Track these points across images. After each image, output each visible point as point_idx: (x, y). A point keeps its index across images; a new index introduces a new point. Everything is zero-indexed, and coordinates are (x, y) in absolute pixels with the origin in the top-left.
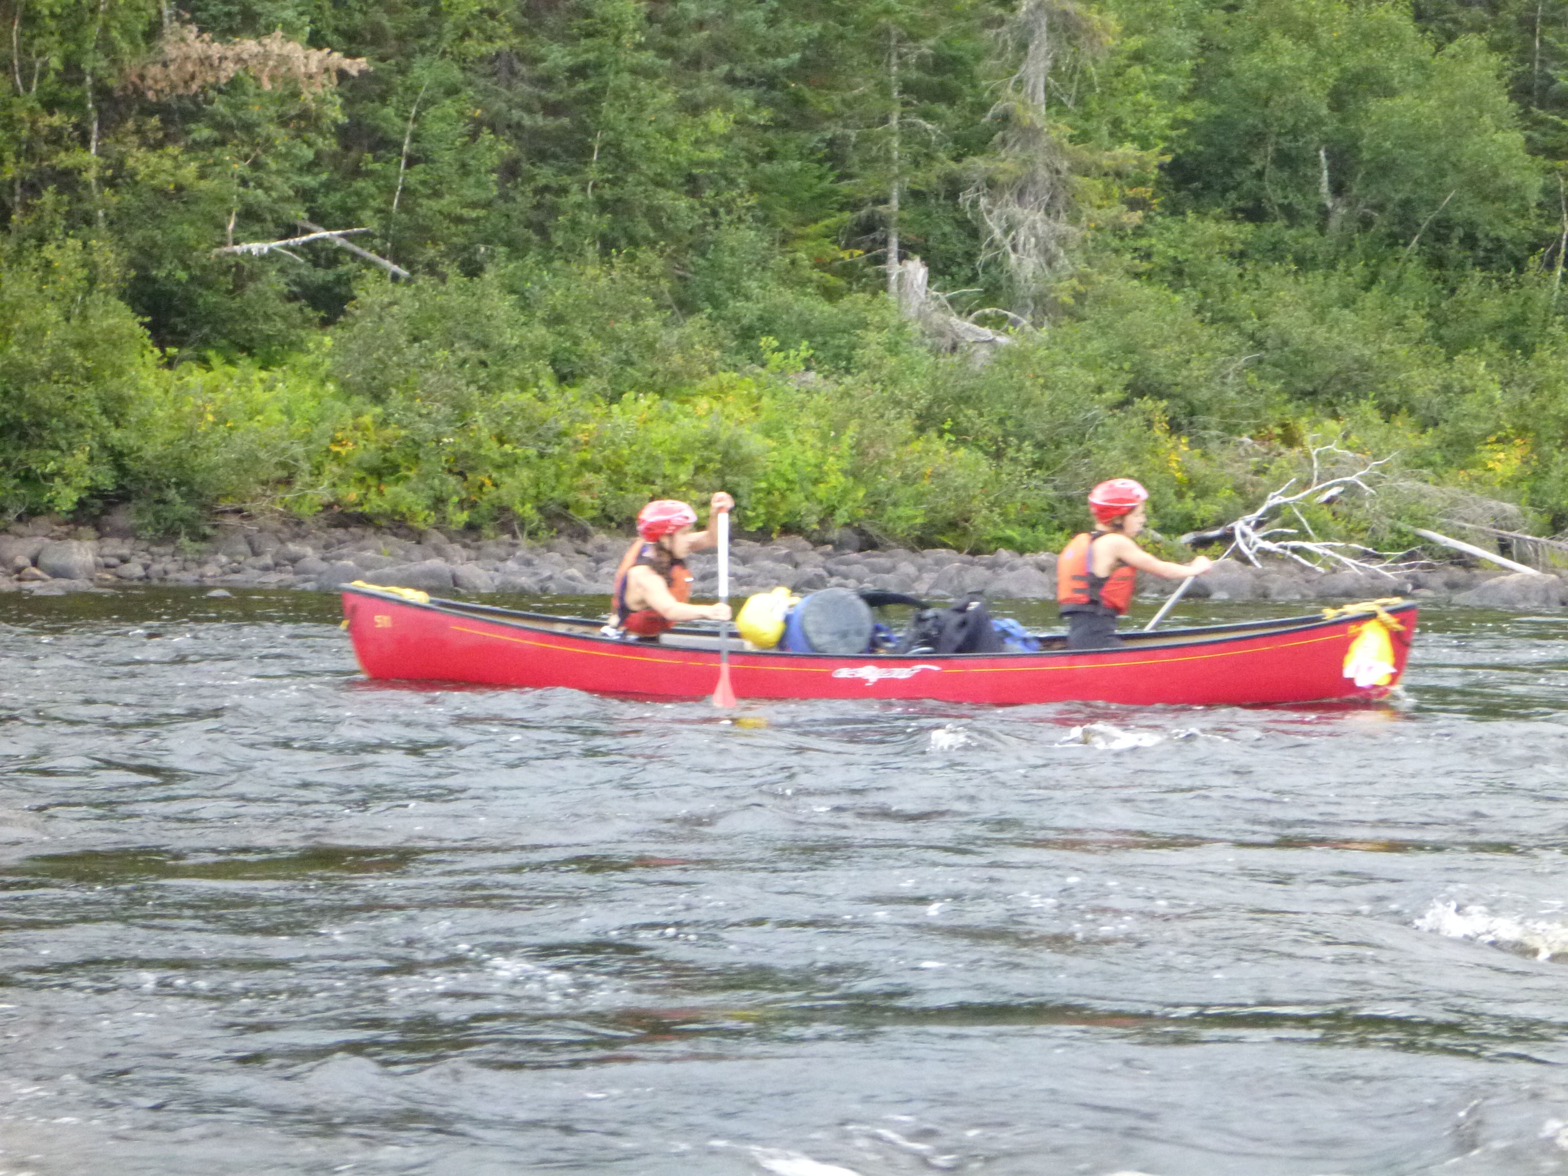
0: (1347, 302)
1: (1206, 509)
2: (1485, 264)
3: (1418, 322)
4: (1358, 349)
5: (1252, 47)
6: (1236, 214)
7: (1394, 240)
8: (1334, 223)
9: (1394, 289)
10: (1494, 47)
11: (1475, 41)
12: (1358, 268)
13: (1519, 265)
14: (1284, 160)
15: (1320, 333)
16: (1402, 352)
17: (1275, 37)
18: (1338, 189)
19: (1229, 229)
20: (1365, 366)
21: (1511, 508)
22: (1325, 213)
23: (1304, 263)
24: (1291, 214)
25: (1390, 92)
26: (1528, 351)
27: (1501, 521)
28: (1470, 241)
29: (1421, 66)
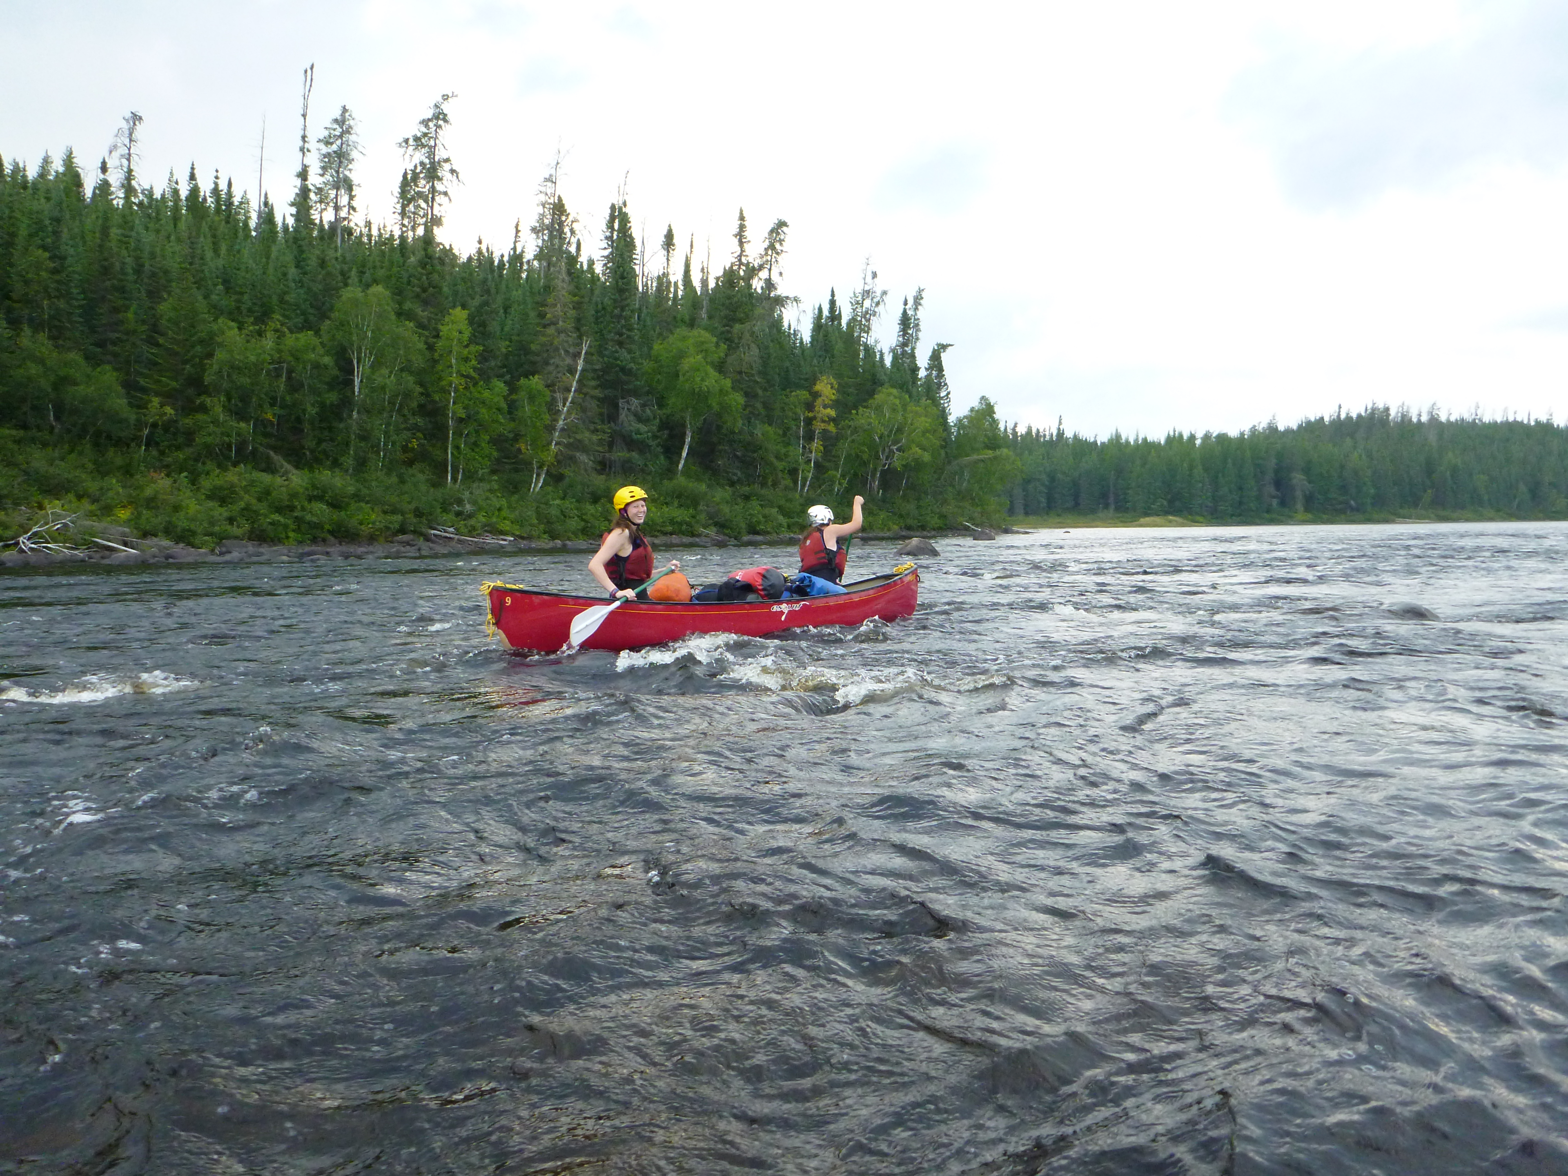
0: (62, 459)
1: (9, 533)
2: (115, 446)
3: (90, 466)
4: (66, 475)
5: (20, 366)
6: (16, 427)
7: (81, 437)
8: (56, 431)
9: (81, 453)
10: (116, 369)
11: (108, 367)
12: (66, 446)
13: (128, 446)
14: (34, 408)
15: (51, 470)
16: (84, 476)
17: (29, 363)
18: (57, 418)
19: (14, 432)
20: (69, 481)
21: (127, 530)
22: (52, 428)
23: (45, 445)
24: (39, 428)
25: (75, 383)
26: (132, 475)
27: (124, 535)
28: (109, 437)
29: (88, 376)
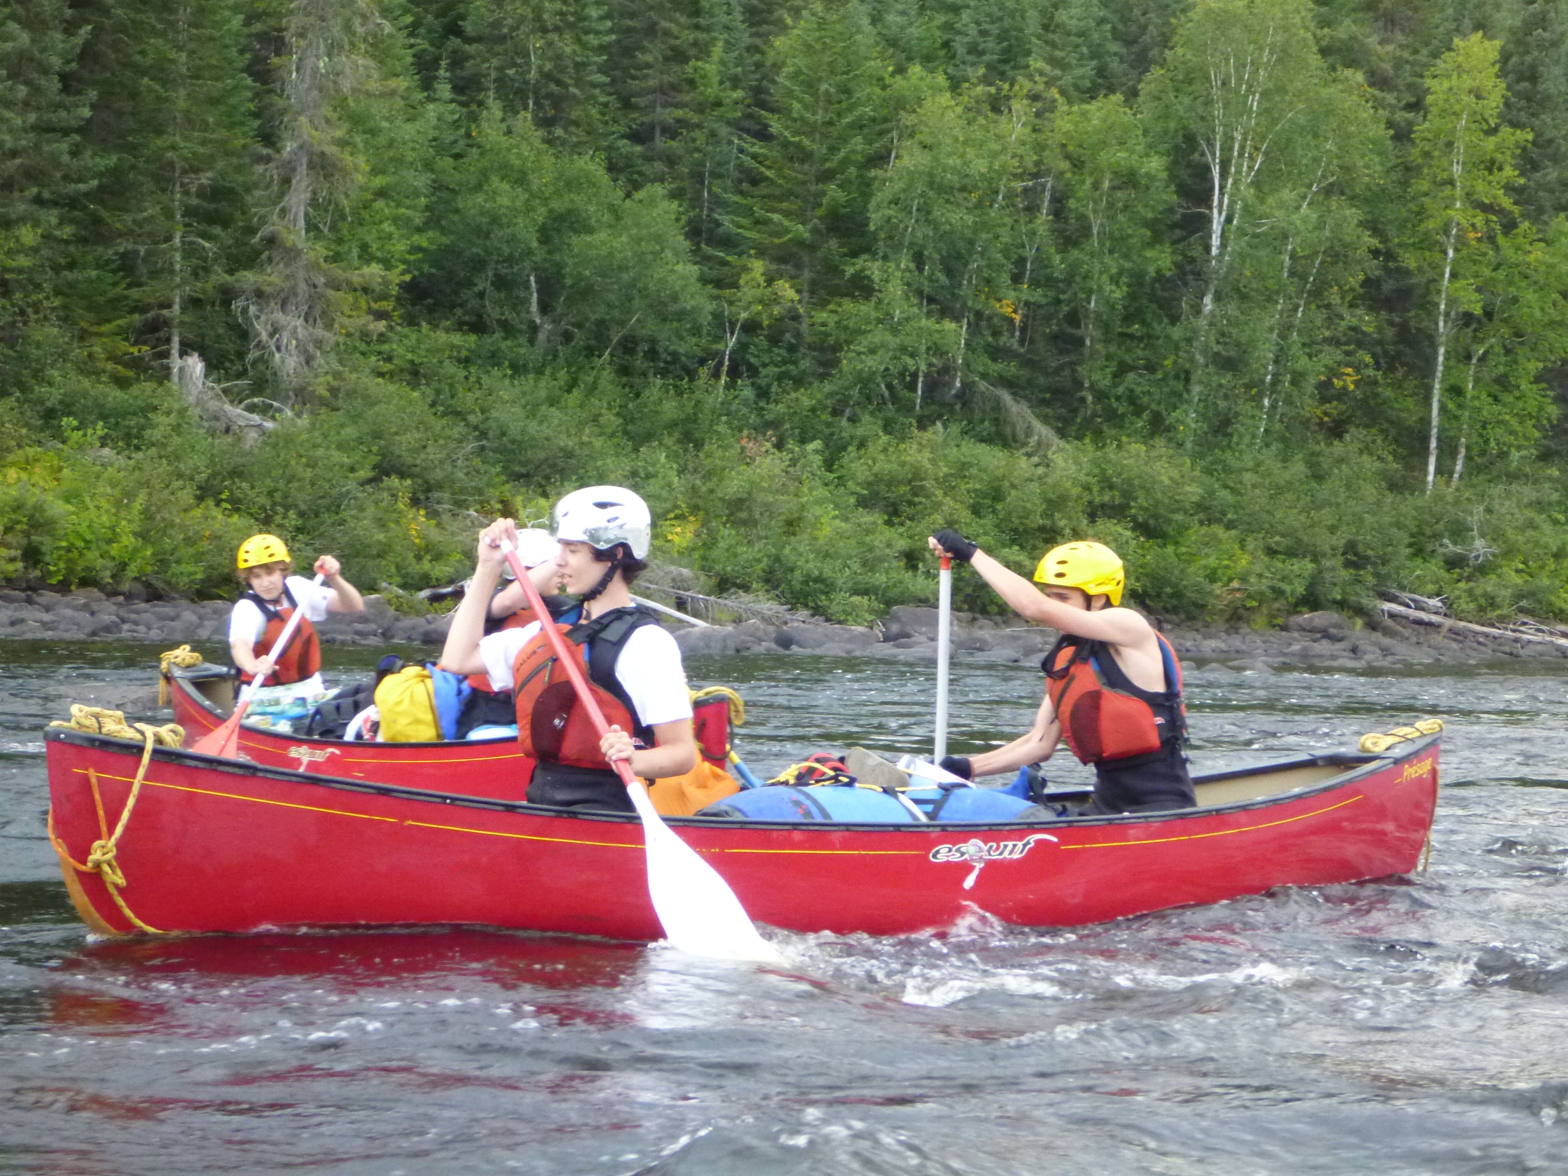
0: (553, 402)
1: (441, 570)
2: (664, 373)
3: (611, 420)
4: (564, 441)
5: (478, 188)
6: (461, 326)
7: (590, 352)
8: (542, 336)
9: (591, 390)
10: (673, 195)
11: (659, 190)
12: (562, 374)
13: (692, 375)
14: (501, 283)
15: (533, 427)
16: (598, 443)
17: (495, 180)
18: (545, 308)
19: (457, 339)
20: (569, 454)
21: (686, 572)
22: (534, 329)
23: (518, 369)
24: (508, 329)
25: (590, 231)
26: (699, 445)
27: (678, 583)
28: (652, 354)
29: (613, 209)
